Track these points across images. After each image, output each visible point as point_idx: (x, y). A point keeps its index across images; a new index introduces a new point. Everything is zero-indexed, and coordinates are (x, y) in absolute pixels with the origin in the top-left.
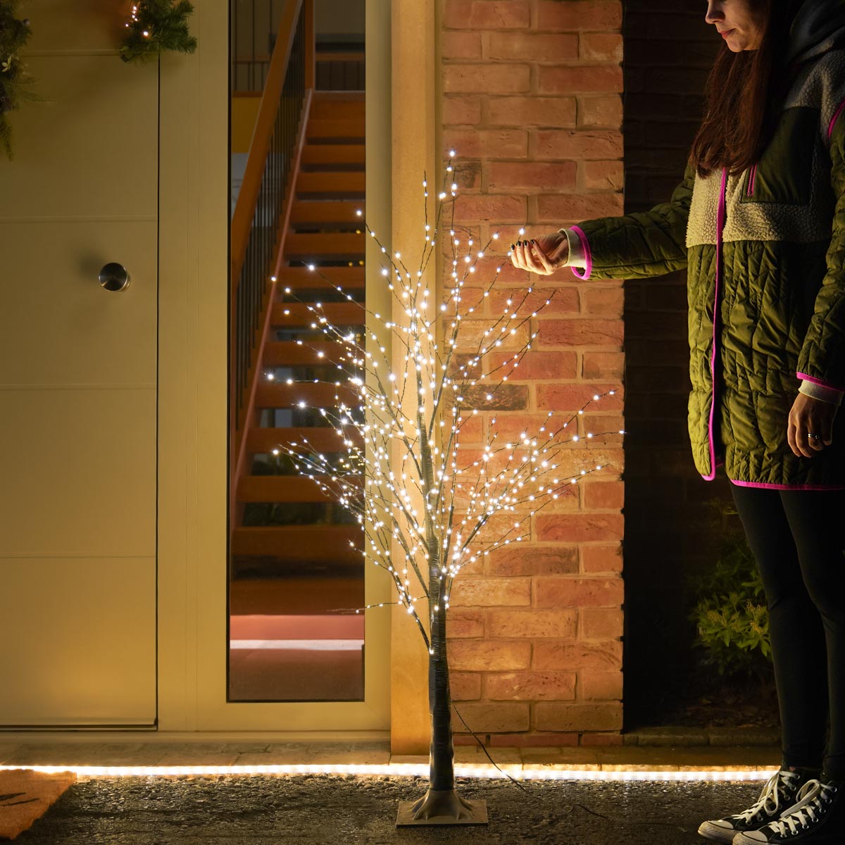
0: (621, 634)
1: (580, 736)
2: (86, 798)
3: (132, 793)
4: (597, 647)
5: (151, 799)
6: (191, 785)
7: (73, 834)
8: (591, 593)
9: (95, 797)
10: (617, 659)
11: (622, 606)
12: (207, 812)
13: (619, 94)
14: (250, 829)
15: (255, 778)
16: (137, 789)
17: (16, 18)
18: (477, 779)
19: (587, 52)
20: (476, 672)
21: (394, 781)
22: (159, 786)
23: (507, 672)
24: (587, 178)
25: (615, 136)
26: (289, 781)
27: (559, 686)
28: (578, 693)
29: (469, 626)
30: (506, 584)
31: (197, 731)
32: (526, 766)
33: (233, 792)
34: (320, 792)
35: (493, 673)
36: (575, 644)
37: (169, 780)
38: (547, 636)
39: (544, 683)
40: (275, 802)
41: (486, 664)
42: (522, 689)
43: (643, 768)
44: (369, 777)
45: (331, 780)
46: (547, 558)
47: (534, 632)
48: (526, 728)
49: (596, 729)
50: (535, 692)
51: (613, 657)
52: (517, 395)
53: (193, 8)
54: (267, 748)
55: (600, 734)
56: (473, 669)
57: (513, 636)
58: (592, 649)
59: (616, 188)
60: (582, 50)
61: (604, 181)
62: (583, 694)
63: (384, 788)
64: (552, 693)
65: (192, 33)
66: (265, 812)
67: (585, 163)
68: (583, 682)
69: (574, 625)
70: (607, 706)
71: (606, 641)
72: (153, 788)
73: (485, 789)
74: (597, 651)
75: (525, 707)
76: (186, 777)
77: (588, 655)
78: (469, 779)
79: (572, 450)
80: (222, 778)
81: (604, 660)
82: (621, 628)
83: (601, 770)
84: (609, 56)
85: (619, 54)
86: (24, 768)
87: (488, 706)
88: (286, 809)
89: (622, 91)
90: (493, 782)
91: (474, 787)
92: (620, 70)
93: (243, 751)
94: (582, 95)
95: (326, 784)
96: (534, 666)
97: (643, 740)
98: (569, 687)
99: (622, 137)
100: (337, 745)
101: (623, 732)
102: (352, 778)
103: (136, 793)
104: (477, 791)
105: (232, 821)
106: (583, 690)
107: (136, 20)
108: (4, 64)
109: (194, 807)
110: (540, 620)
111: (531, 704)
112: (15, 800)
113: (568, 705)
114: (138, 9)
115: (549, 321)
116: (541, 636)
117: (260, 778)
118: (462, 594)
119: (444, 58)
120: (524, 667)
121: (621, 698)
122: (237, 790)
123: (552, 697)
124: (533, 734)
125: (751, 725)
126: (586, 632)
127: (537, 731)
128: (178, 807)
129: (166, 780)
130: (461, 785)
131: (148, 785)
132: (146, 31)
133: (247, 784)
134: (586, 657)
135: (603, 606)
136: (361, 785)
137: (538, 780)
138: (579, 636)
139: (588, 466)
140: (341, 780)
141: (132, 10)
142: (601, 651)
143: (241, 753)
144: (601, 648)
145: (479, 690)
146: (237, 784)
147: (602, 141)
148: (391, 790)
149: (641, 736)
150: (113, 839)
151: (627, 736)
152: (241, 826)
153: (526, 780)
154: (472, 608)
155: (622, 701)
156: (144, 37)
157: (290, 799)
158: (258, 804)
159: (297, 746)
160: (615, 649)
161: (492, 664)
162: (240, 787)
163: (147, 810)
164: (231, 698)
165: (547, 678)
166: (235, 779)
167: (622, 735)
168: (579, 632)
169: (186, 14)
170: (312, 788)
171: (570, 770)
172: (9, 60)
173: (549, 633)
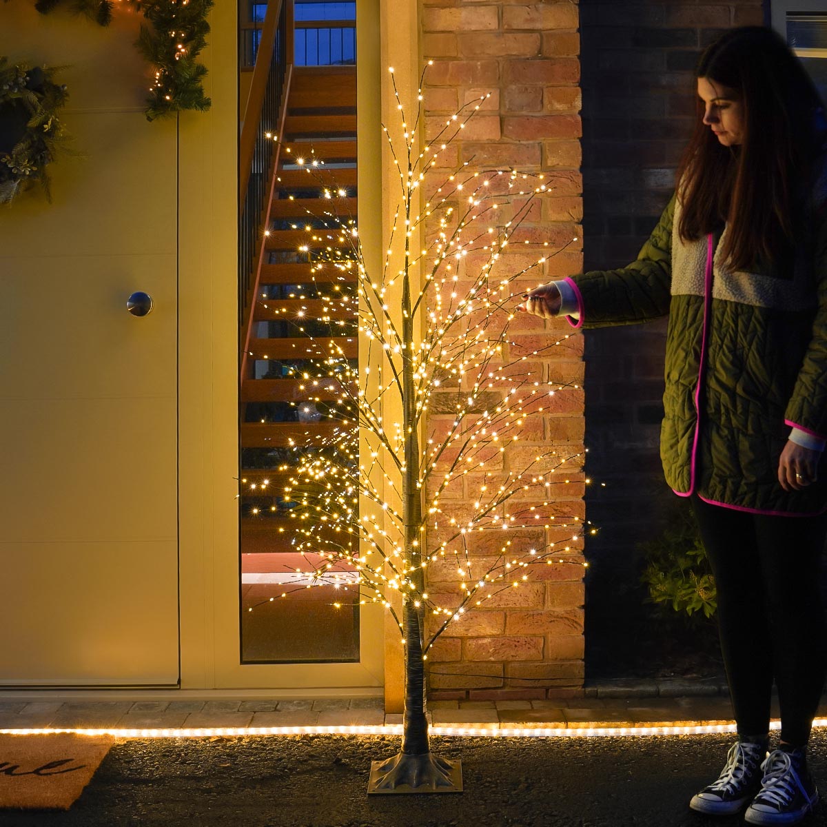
0: (583, 603)
1: (547, 690)
2: (126, 762)
3: (164, 756)
4: (562, 614)
5: (182, 763)
6: (214, 747)
7: (119, 804)
8: (556, 569)
9: (133, 761)
10: (579, 625)
11: (583, 579)
12: (231, 778)
13: (579, 138)
14: (270, 797)
15: (269, 738)
16: (168, 751)
17: (55, 84)
18: (461, 737)
19: (550, 103)
20: (456, 637)
21: (389, 741)
22: (187, 747)
23: (484, 637)
24: (550, 212)
25: (575, 175)
26: (298, 742)
27: (529, 648)
28: (545, 654)
29: (451, 599)
30: (483, 562)
31: (216, 689)
32: (502, 724)
33: (251, 754)
34: (326, 753)
35: (472, 638)
36: (542, 612)
37: (195, 741)
38: (518, 606)
39: (516, 646)
40: (290, 766)
41: (466, 630)
42: (497, 651)
43: (603, 725)
44: (367, 736)
45: (335, 740)
46: (518, 539)
47: (506, 603)
48: (501, 685)
49: (561, 685)
50: (508, 654)
51: (576, 622)
52: (491, 400)
53: (207, 71)
54: (277, 706)
55: (564, 688)
56: (454, 635)
57: (488, 606)
58: (557, 617)
59: (576, 220)
60: (546, 101)
61: (567, 214)
62: (550, 654)
63: (381, 748)
64: (523, 654)
65: (206, 95)
66: (281, 777)
67: (549, 199)
68: (550, 645)
69: (541, 596)
70: (571, 665)
71: (569, 609)
72: (182, 751)
73: (468, 748)
74: (561, 618)
75: (500, 667)
76: (209, 738)
77: (554, 621)
78: (454, 737)
79: (539, 447)
80: (240, 739)
81: (569, 625)
82: (583, 598)
83: (567, 727)
84: (569, 106)
85: (578, 104)
86: (68, 731)
87: (468, 666)
88: (298, 773)
89: (581, 135)
90: (475, 740)
91: (459, 746)
92: (579, 118)
93: (256, 709)
94: (547, 141)
95: (331, 745)
96: (507, 633)
97: (602, 693)
98: (537, 648)
99: (581, 175)
100: (337, 702)
101: (584, 686)
102: (352, 737)
103: (168, 756)
104: (461, 750)
105: (254, 788)
106: (550, 652)
107: (159, 85)
108: (46, 126)
109: (220, 773)
110: (512, 592)
111: (505, 664)
112: (65, 767)
113: (536, 664)
114: (161, 75)
115: (519, 336)
116: (514, 606)
117: (273, 739)
118: (445, 571)
119: (425, 111)
120: (498, 633)
121: (583, 658)
122: (255, 752)
123: (523, 658)
124: (506, 690)
125: (695, 675)
126: (552, 602)
127: (510, 686)
128: (206, 772)
129: (192, 741)
130: (447, 744)
131: (177, 747)
132: (168, 95)
133: (262, 745)
134: (552, 623)
135: (566, 580)
136: (361, 745)
137: (513, 737)
138: (546, 605)
139: (554, 461)
140: (343, 739)
141: (156, 75)
142: (565, 618)
143: (255, 712)
144: (565, 615)
145: (459, 653)
146: (254, 746)
147: (563, 180)
148: (388, 750)
149: (600, 690)
150: (154, 809)
151: (588, 689)
152: (262, 793)
153: (503, 738)
154: (453, 583)
155: (583, 660)
156: (167, 101)
157: (301, 762)
158: (274, 768)
159: (303, 703)
160: (578, 616)
161: (470, 631)
162: (256, 748)
163: (179, 776)
164: (244, 660)
165: (518, 642)
166: (252, 740)
167: (583, 689)
168: (546, 602)
169: (202, 76)
170: (319, 750)
171: (541, 727)
172: (50, 122)
173: (520, 603)
